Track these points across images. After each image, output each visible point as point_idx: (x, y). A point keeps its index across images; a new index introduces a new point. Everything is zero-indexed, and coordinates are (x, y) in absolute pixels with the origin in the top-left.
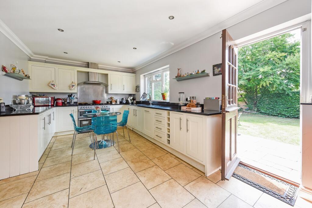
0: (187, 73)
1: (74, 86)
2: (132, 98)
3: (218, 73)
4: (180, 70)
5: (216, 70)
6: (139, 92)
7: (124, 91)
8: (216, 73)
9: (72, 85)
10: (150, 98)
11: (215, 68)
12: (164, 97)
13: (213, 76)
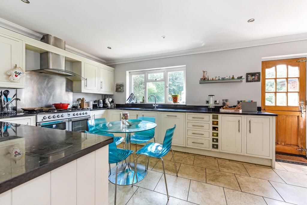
0: (218, 77)
1: (20, 74)
2: (111, 100)
3: (251, 80)
4: (205, 73)
5: (250, 77)
6: (124, 93)
7: (101, 90)
8: (249, 79)
9: (16, 72)
10: (144, 100)
11: (249, 75)
12: (175, 98)
13: (246, 82)
